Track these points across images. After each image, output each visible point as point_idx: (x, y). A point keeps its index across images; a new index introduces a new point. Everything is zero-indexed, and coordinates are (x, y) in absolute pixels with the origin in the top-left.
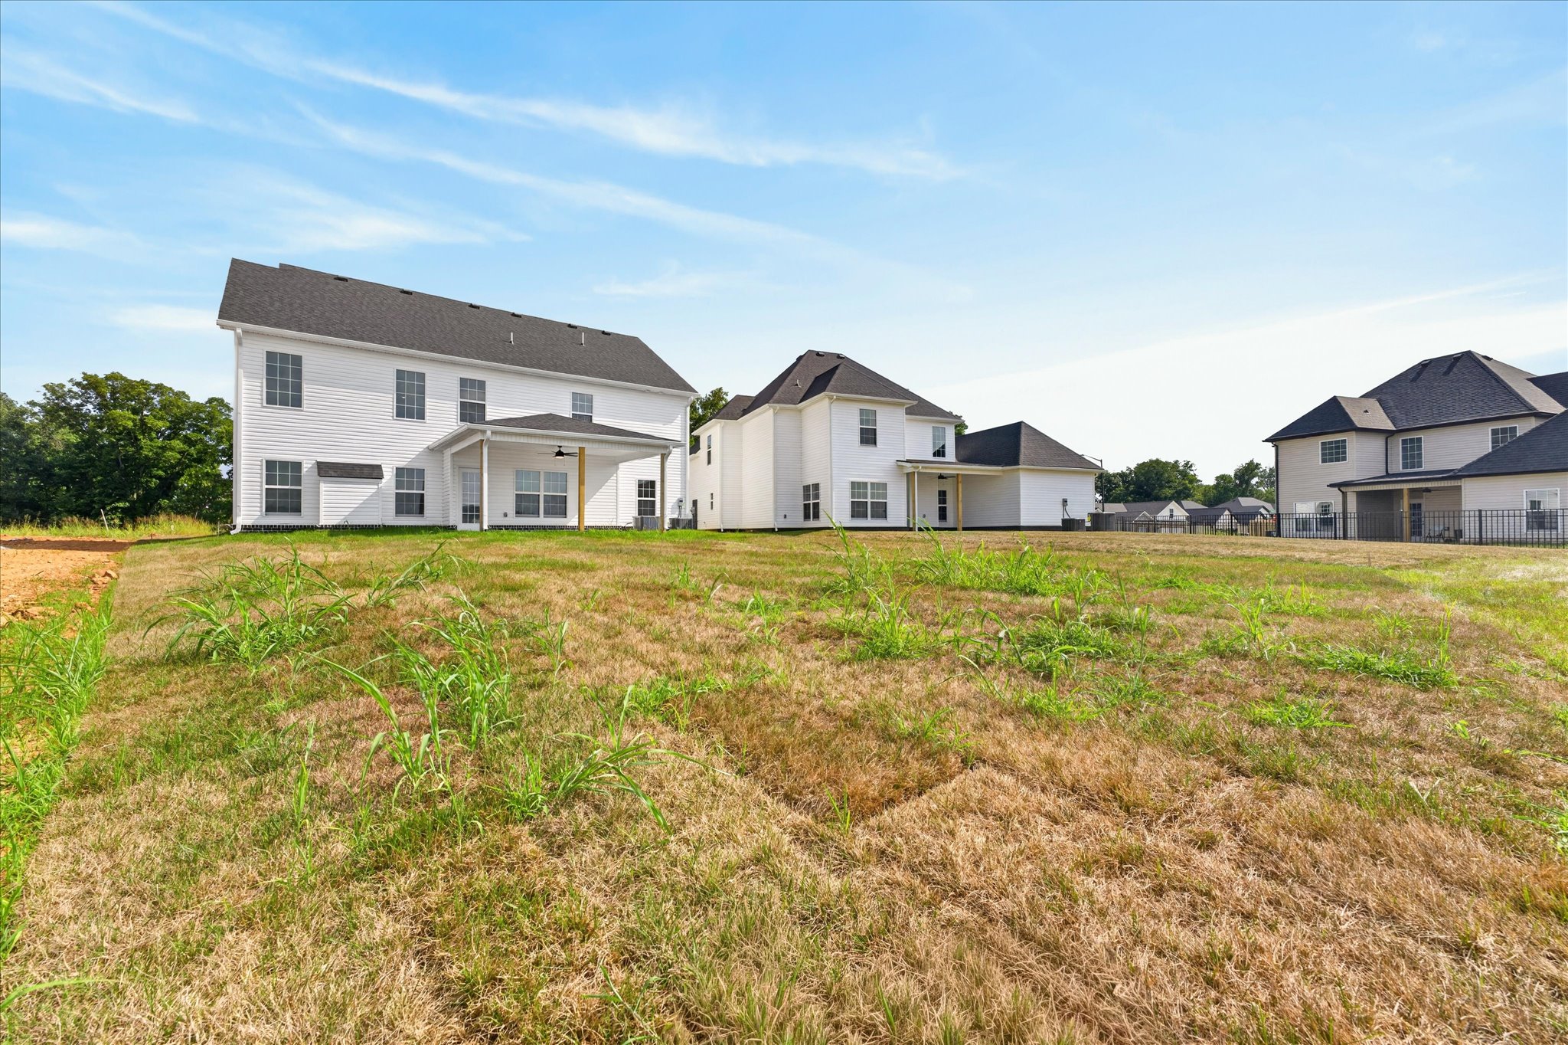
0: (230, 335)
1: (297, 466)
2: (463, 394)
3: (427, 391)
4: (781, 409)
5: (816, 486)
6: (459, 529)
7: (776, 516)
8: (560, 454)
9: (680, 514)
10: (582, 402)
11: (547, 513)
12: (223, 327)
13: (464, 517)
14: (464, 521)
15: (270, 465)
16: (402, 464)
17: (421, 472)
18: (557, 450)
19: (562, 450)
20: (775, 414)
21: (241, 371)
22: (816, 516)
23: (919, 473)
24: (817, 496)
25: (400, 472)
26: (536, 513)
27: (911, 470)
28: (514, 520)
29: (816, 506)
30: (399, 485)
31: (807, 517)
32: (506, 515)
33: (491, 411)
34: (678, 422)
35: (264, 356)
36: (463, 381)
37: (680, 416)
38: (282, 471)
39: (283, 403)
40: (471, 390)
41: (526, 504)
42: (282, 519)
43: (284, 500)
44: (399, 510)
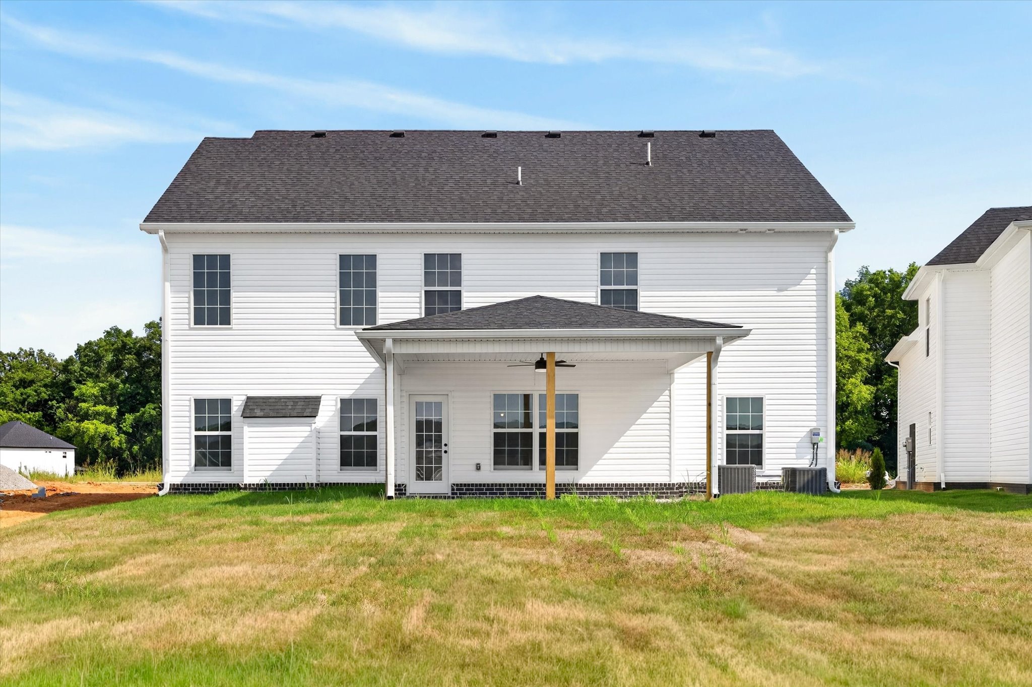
1: (226, 404)
2: (429, 279)
3: (379, 282)
9: (815, 457)
10: (619, 270)
12: (150, 232)
13: (419, 471)
14: (419, 477)
15: (200, 404)
16: (347, 394)
17: (372, 404)
21: (168, 284)
25: (346, 404)
26: (526, 461)
28: (492, 475)
30: (344, 424)
32: (478, 467)
33: (470, 300)
34: (810, 282)
35: (191, 262)
36: (429, 259)
37: (813, 271)
38: (211, 413)
39: (211, 322)
40: (442, 271)
41: (511, 449)
42: (212, 476)
43: (214, 451)
44: (346, 461)
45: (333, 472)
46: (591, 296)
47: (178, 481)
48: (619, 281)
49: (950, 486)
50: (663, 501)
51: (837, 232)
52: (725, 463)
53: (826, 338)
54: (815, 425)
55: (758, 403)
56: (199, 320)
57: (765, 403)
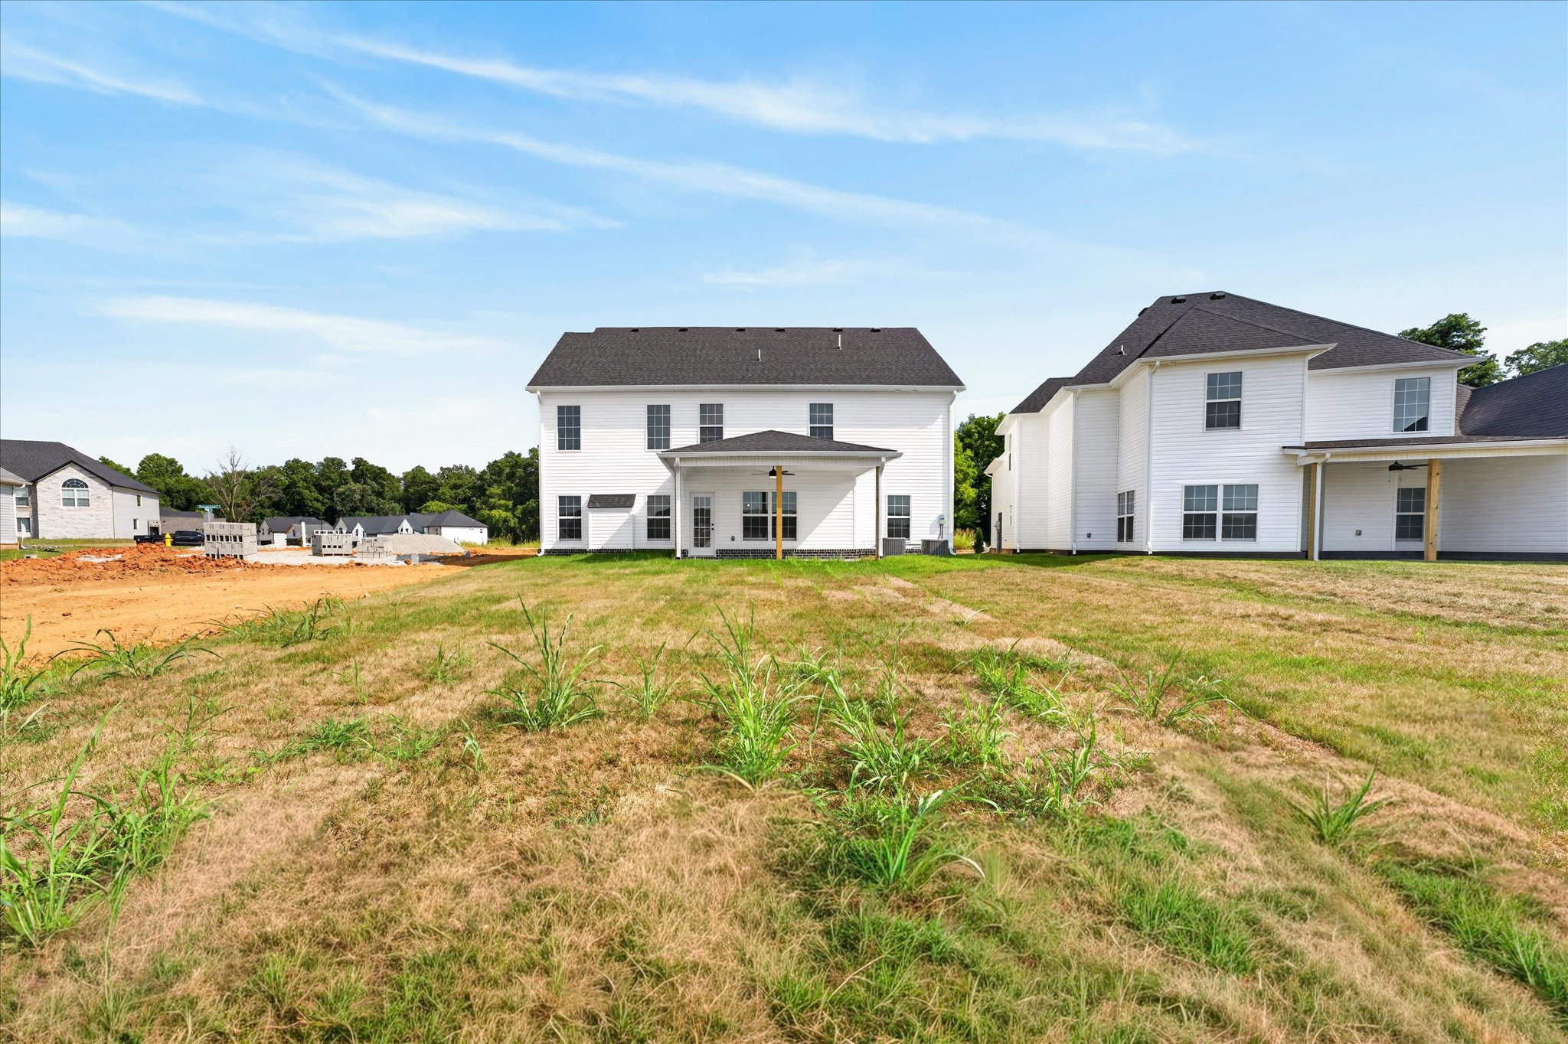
0: (535, 396)
1: (578, 499)
2: (703, 420)
3: (672, 422)
4: (1085, 392)
5: (1131, 494)
6: (689, 555)
7: (1075, 534)
8: (773, 473)
9: (941, 534)
10: (821, 414)
12: (531, 392)
13: (695, 541)
14: (696, 545)
15: (562, 499)
16: (651, 492)
17: (667, 498)
18: (770, 469)
20: (1077, 399)
21: (542, 425)
22: (1130, 537)
23: (1325, 465)
24: (1131, 508)
25: (651, 499)
27: (1311, 461)
28: (742, 544)
29: (1131, 520)
30: (650, 511)
31: (1120, 538)
32: (733, 539)
33: (728, 434)
35: (556, 410)
36: (703, 407)
37: (941, 416)
38: (569, 505)
39: (569, 448)
40: (711, 415)
41: (754, 527)
42: (570, 544)
43: (571, 529)
44: (651, 535)
45: (644, 543)
46: (804, 430)
47: (550, 547)
48: (821, 421)
49: (1022, 551)
51: (955, 392)
52: (887, 536)
53: (949, 459)
54: (941, 513)
55: (907, 499)
56: (561, 447)
57: (912, 499)
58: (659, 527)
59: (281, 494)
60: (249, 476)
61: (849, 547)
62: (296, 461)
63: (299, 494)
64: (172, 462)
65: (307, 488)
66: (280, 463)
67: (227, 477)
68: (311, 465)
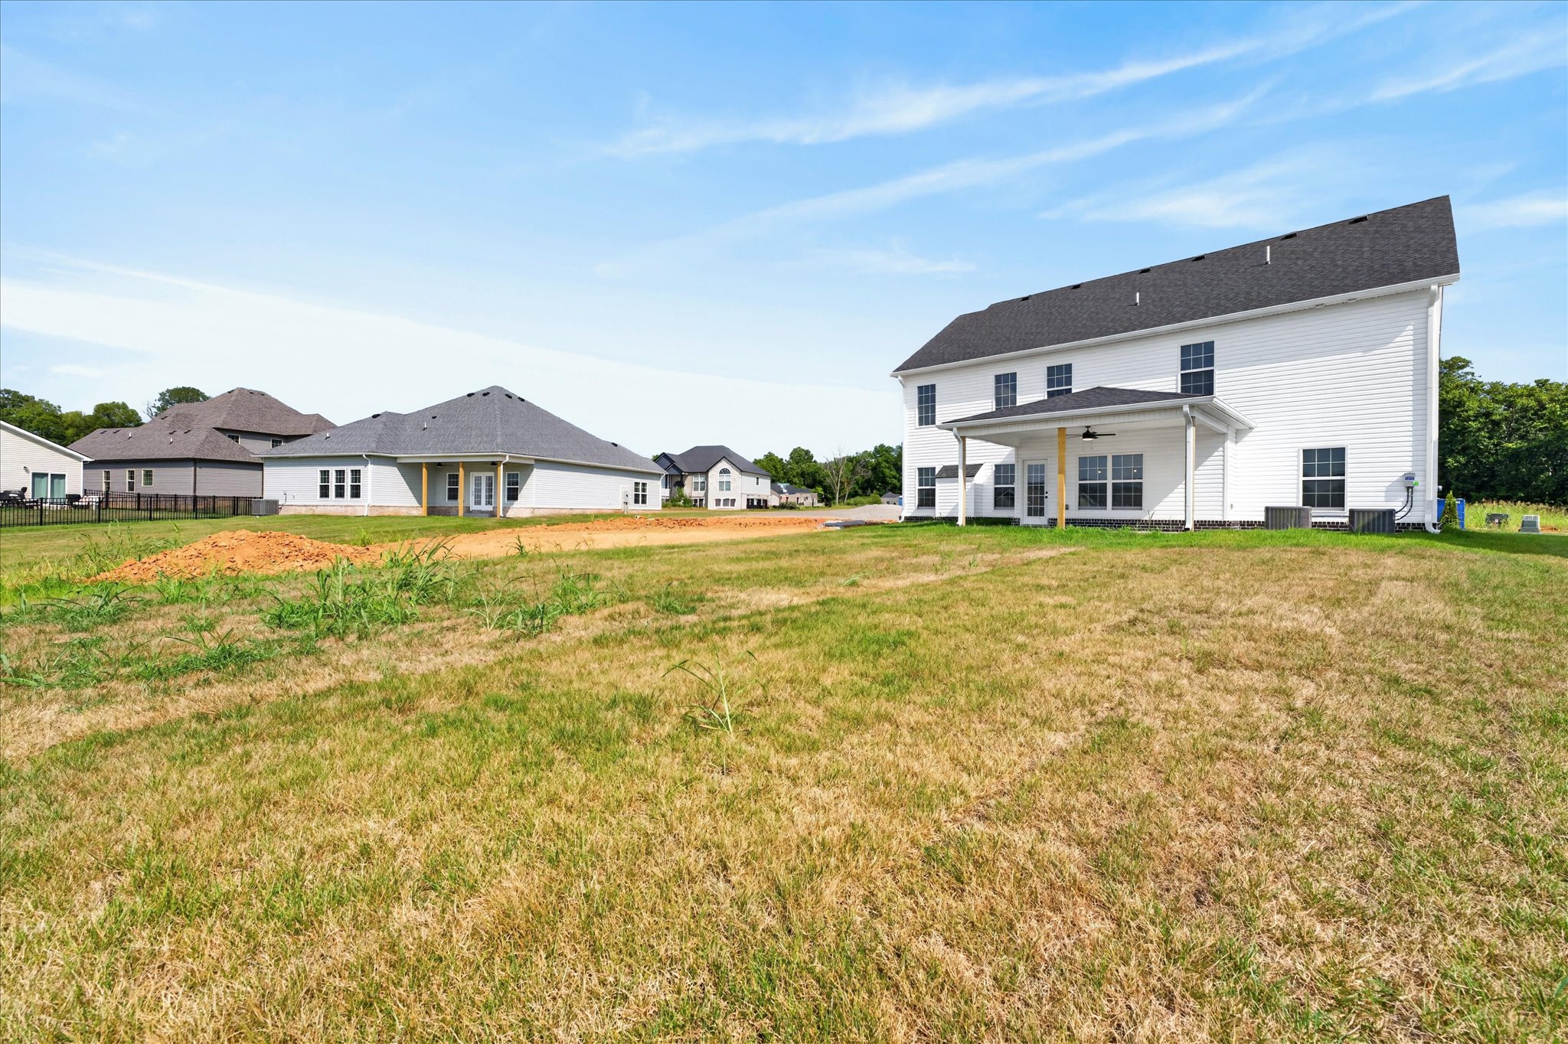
1: (934, 470)
2: (1050, 383)
3: (1018, 389)
6: (1022, 523)
8: (1087, 435)
10: (1197, 354)
11: (1117, 503)
13: (1030, 510)
14: (1030, 514)
15: (921, 470)
16: (999, 462)
17: (1013, 468)
18: (1085, 430)
19: (1091, 431)
25: (996, 468)
26: (1103, 503)
28: (1076, 513)
30: (997, 480)
34: (1406, 338)
35: (916, 390)
36: (1050, 370)
37: (1411, 327)
38: (927, 475)
39: (927, 424)
40: (1059, 375)
41: (1091, 495)
42: (925, 512)
43: (927, 499)
44: (997, 504)
45: (989, 510)
46: (1173, 379)
47: (909, 515)
48: (1197, 365)
50: (1144, 532)
51: (1434, 287)
52: (1300, 505)
53: (1426, 389)
54: (1410, 469)
55: (1340, 453)
56: (921, 424)
57: (1348, 452)
58: (1003, 497)
59: (870, 473)
60: (850, 459)
61: (1219, 518)
62: (882, 446)
63: (883, 473)
64: (807, 452)
65: (889, 468)
66: (871, 449)
67: (836, 462)
68: (893, 450)
